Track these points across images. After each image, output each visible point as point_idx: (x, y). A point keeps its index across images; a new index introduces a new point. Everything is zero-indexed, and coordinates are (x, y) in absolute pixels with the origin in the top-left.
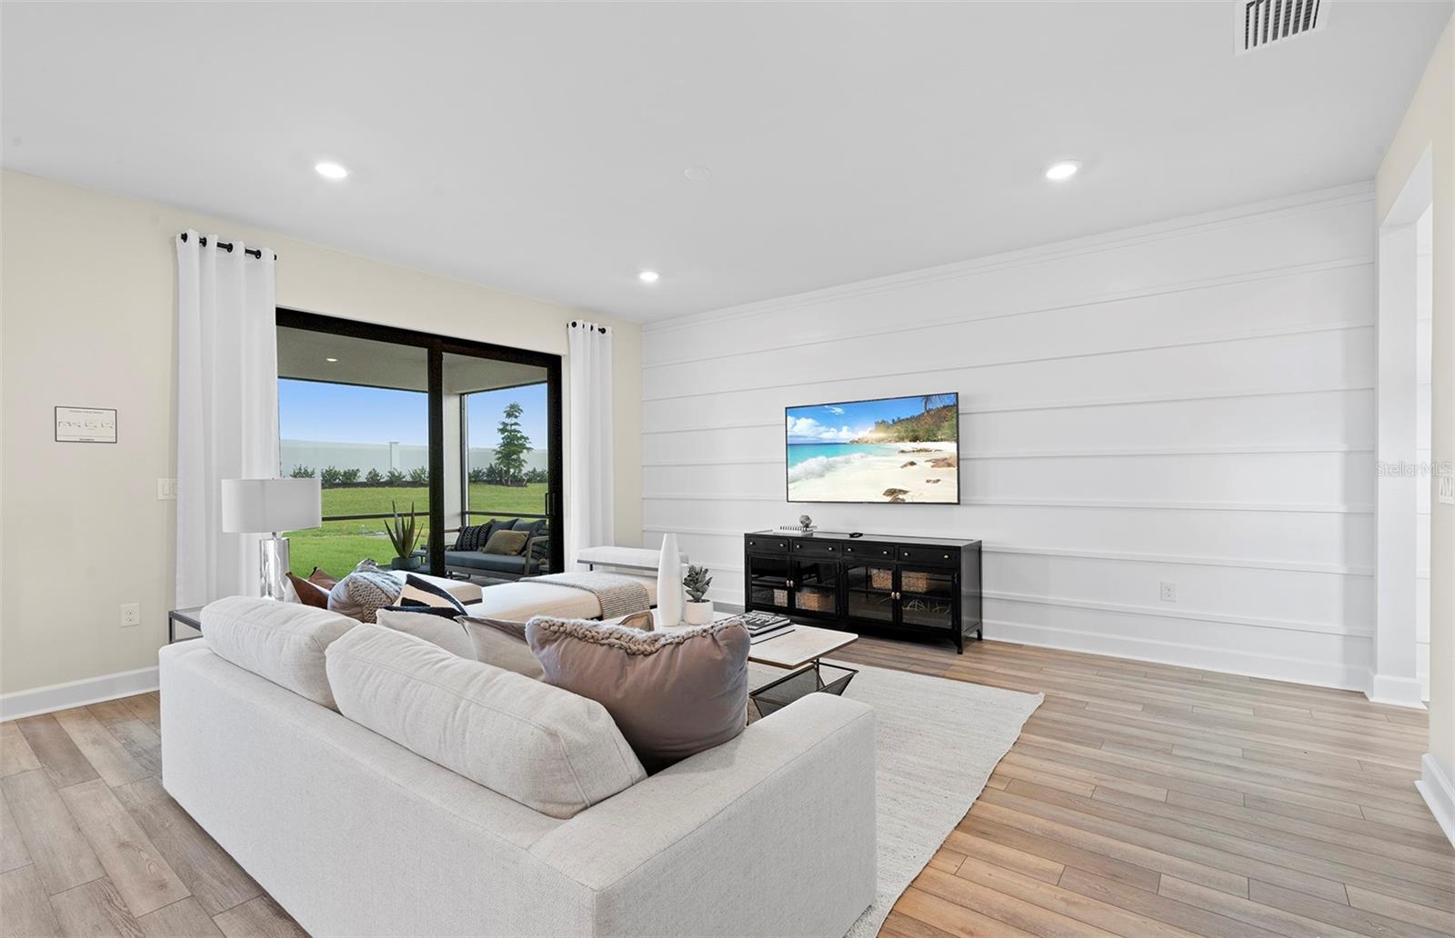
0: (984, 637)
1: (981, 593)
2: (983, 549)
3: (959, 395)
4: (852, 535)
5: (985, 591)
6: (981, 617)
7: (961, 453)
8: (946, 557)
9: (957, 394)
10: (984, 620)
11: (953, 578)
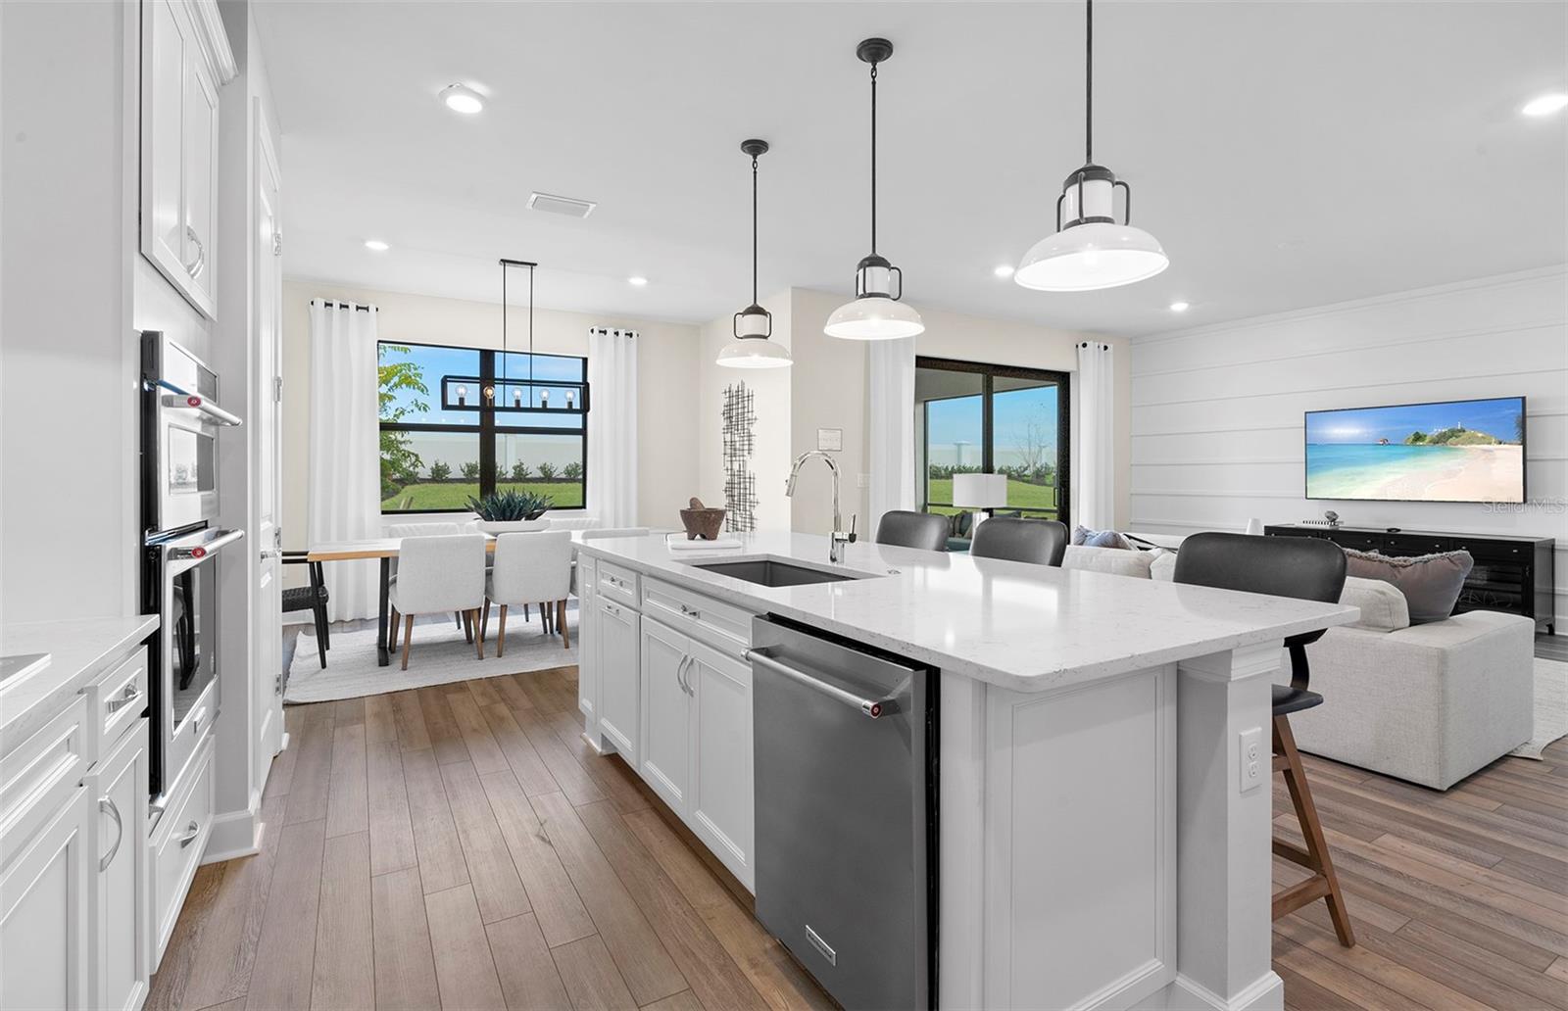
0: (1557, 633)
1: (1553, 590)
2: (1556, 547)
3: (1527, 399)
4: (1389, 530)
5: (1559, 589)
6: (1553, 613)
7: (1528, 454)
8: (1515, 551)
9: (1524, 398)
10: (1557, 617)
11: (1525, 571)
